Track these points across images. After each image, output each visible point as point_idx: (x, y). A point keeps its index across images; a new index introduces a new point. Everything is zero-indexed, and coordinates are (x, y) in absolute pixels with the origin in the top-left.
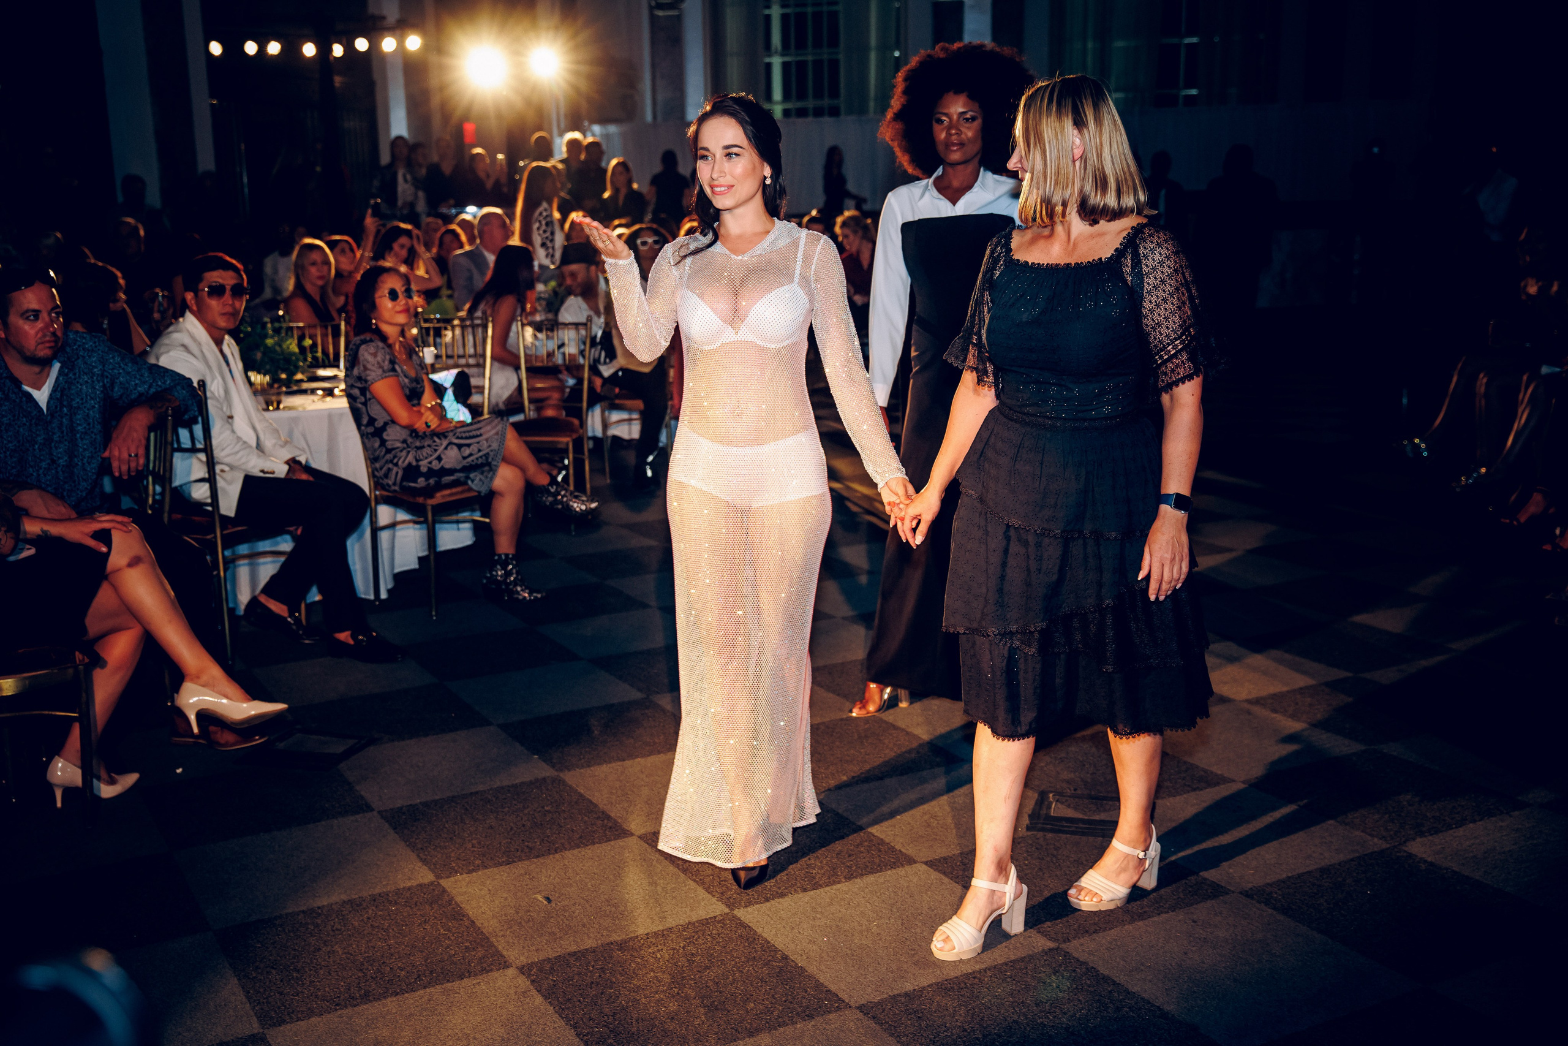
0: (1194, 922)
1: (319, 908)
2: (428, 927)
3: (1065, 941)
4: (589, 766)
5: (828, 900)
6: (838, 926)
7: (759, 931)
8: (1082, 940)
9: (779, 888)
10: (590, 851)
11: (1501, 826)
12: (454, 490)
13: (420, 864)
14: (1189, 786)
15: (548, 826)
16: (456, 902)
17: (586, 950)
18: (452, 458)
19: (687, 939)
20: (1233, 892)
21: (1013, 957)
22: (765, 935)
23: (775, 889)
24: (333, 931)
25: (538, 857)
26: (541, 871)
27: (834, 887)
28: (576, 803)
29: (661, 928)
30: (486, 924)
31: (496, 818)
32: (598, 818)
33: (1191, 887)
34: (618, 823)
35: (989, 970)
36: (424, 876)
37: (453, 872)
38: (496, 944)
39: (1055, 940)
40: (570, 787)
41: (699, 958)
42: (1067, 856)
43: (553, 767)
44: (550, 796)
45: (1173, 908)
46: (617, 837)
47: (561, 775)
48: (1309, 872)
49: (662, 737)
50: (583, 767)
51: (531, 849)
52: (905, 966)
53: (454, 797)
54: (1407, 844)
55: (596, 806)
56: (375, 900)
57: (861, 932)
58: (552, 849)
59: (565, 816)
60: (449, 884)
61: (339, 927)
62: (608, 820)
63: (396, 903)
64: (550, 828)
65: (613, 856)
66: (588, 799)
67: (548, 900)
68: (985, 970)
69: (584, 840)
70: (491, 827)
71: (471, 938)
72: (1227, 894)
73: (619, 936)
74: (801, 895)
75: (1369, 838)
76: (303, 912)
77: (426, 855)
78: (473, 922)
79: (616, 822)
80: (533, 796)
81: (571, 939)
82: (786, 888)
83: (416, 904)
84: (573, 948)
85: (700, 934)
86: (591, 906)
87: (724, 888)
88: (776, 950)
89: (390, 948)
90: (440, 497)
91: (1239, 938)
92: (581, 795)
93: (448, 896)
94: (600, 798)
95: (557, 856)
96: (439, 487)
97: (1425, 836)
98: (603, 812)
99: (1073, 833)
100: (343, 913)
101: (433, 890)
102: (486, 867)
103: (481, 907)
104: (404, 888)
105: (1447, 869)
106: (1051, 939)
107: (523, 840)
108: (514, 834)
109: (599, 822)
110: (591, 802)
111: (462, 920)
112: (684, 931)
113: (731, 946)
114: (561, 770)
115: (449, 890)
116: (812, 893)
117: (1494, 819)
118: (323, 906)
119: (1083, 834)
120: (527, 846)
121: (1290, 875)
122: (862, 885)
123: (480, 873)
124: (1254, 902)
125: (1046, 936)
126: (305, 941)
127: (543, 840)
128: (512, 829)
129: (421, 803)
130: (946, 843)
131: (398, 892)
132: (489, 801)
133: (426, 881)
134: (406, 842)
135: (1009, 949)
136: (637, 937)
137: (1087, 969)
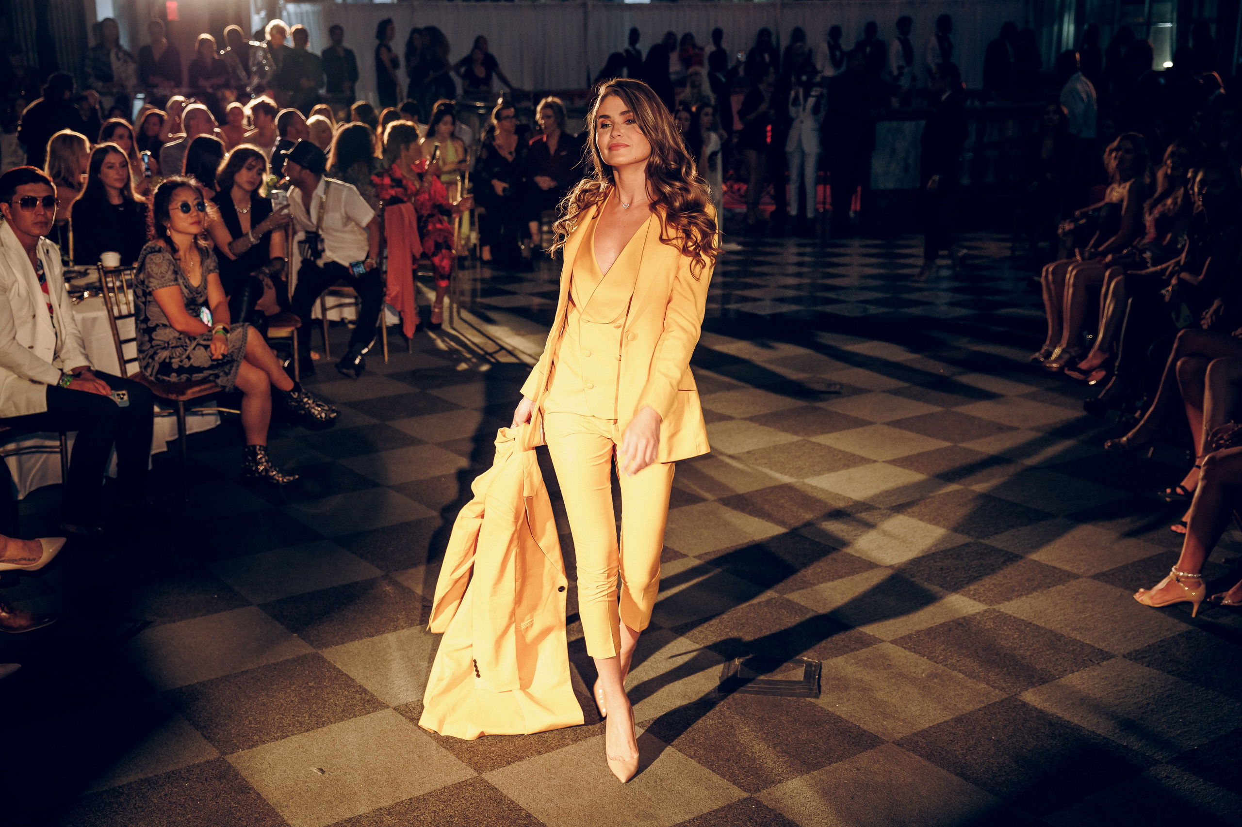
0: (858, 770)
1: (120, 787)
2: (219, 801)
3: (756, 792)
4: (343, 643)
5: (559, 761)
6: (569, 785)
7: (505, 792)
8: (769, 790)
9: (518, 752)
10: (353, 724)
11: (1093, 676)
12: (203, 387)
13: (205, 742)
14: (848, 647)
15: (314, 701)
16: (241, 776)
17: (360, 816)
18: (200, 358)
19: (445, 802)
20: (888, 742)
21: (715, 807)
22: (510, 796)
23: (514, 753)
24: (136, 808)
25: (308, 730)
26: (312, 744)
27: (564, 749)
28: (335, 678)
29: (422, 793)
30: (270, 796)
31: (267, 695)
32: (357, 692)
33: (854, 738)
34: (374, 696)
35: (697, 819)
36: (211, 753)
37: (235, 748)
38: (281, 814)
39: (749, 791)
40: (329, 663)
41: (456, 819)
42: (753, 714)
43: (312, 644)
44: (312, 672)
45: (840, 759)
46: (375, 709)
47: (320, 652)
48: (947, 722)
49: (404, 613)
50: (337, 644)
51: (301, 723)
52: (628, 819)
53: (227, 676)
54: (1022, 694)
55: (353, 680)
56: (169, 778)
57: (589, 790)
58: (320, 723)
59: (328, 691)
60: (233, 759)
61: (141, 804)
62: (366, 694)
63: (188, 780)
64: (316, 703)
65: (373, 728)
66: (346, 674)
67: (321, 770)
68: (693, 819)
69: (347, 713)
70: (264, 704)
71: (259, 810)
72: (883, 743)
73: (387, 801)
74: (537, 758)
75: (992, 689)
76: (106, 791)
77: (209, 733)
78: (259, 794)
79: (372, 696)
80: (297, 673)
81: (346, 806)
82: (524, 752)
83: (206, 780)
84: (348, 815)
85: (455, 796)
86: (359, 775)
87: (471, 754)
88: (521, 809)
89: (189, 823)
90: (191, 393)
91: (894, 782)
92: (339, 671)
93: (234, 771)
94: (357, 673)
95: (325, 729)
96: (190, 384)
97: (1036, 687)
98: (360, 687)
99: (757, 693)
100: (143, 791)
101: (220, 765)
102: (264, 742)
103: (264, 780)
104: (194, 765)
105: (1052, 715)
106: (744, 790)
107: (293, 716)
108: (284, 710)
109: (358, 696)
110: (349, 677)
111: (249, 793)
112: (442, 794)
113: (482, 807)
114: (319, 648)
115: (234, 765)
116: (545, 755)
117: (1087, 669)
118: (124, 785)
119: (765, 693)
120: (298, 721)
121: (931, 725)
122: (586, 747)
123: (259, 748)
124: (904, 750)
125: (740, 787)
126: (112, 819)
127: (311, 715)
128: (282, 705)
129: (198, 683)
130: (654, 705)
131: (189, 769)
132: (259, 680)
133: (212, 758)
134: (189, 721)
135: (712, 800)
136: (402, 802)
137: (775, 815)
